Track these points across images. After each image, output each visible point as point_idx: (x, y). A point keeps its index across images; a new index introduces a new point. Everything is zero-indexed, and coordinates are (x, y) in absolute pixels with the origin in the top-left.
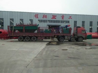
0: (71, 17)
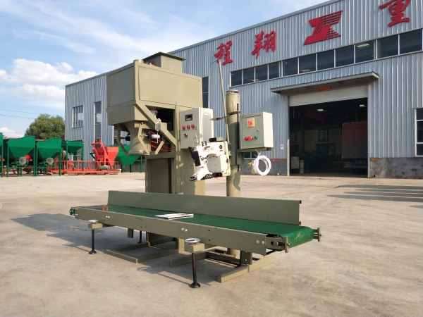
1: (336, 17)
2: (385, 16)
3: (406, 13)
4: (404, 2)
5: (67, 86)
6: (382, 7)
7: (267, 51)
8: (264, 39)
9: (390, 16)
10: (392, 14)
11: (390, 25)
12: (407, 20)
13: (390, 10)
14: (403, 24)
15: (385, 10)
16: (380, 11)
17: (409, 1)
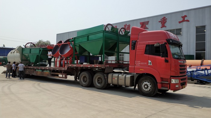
0: (186, 19)
2: (160, 25)
3: (166, 25)
4: (165, 21)
5: (57, 34)
6: (159, 22)
8: (127, 27)
9: (161, 25)
11: (161, 27)
12: (166, 27)
13: (161, 23)
14: (165, 28)
15: (160, 23)
16: (159, 23)
17: (166, 21)
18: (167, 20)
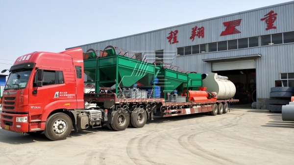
1: (238, 22)
2: (264, 25)
3: (275, 24)
4: (273, 18)
7: (199, 37)
10: (267, 24)
11: (267, 29)
13: (266, 21)
14: (273, 29)
15: (264, 21)
16: (261, 21)
17: (275, 18)
18: (277, 16)
